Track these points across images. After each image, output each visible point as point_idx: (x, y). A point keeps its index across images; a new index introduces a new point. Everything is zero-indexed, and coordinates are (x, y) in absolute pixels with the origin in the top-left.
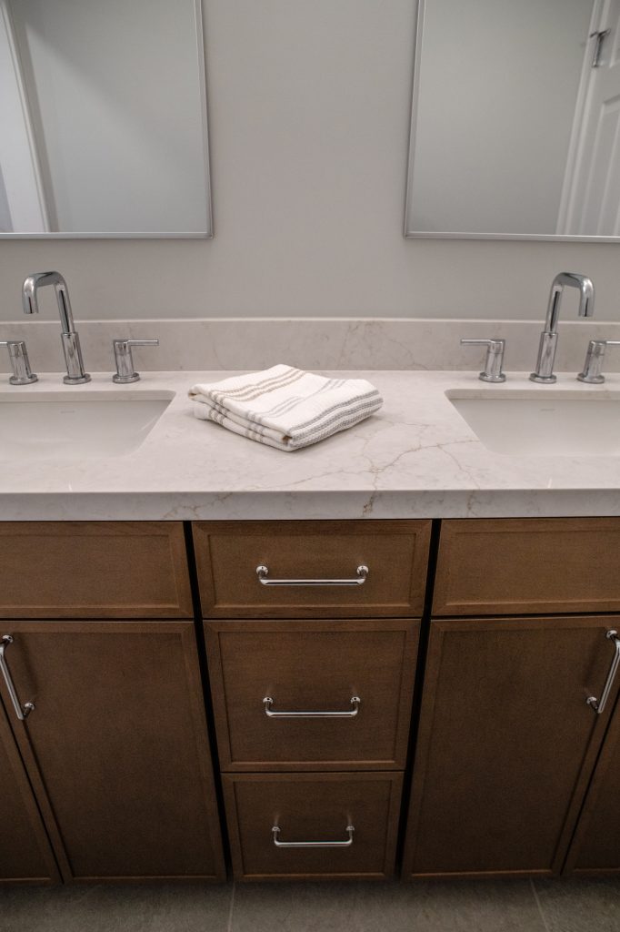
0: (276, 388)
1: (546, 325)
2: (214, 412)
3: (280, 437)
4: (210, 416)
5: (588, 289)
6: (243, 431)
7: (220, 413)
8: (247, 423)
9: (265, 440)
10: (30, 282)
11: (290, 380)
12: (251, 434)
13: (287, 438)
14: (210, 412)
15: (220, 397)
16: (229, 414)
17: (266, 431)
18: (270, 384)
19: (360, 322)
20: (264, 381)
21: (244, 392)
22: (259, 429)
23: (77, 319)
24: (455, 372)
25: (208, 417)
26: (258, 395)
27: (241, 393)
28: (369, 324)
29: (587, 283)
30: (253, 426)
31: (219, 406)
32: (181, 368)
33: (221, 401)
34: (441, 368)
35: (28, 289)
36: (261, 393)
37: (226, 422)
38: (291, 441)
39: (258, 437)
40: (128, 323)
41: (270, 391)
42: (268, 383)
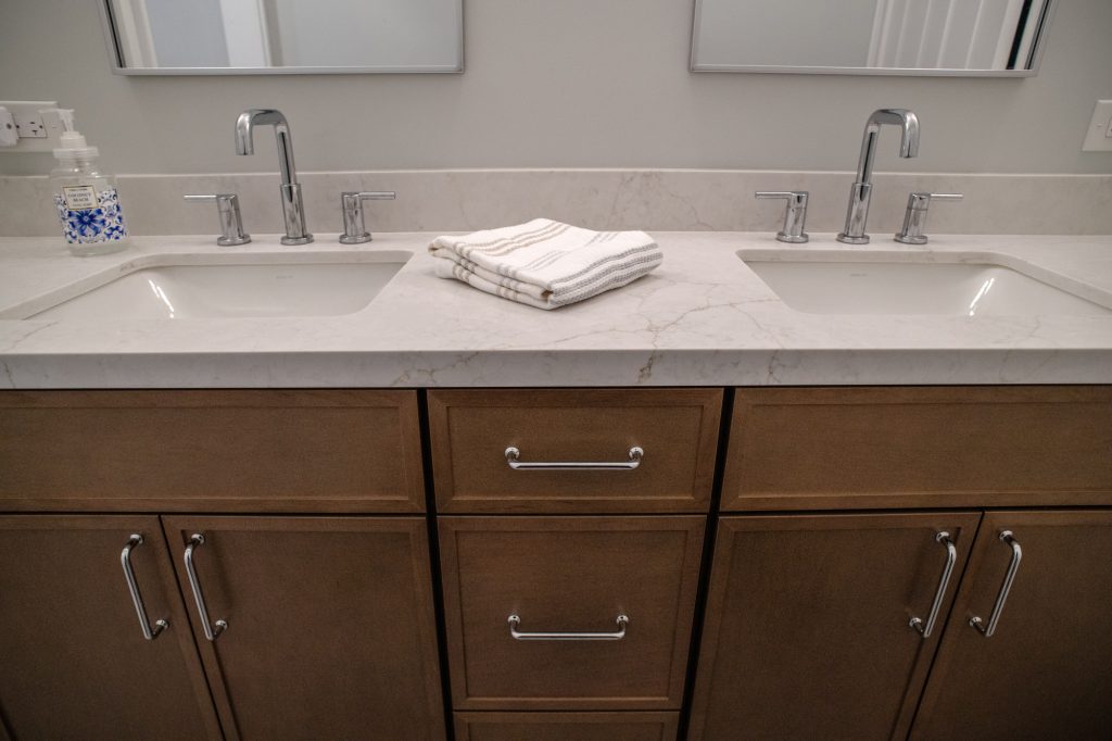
0: (534, 242)
1: (858, 176)
2: (459, 268)
3: (538, 292)
4: (454, 273)
5: (912, 125)
6: (493, 288)
7: (466, 268)
8: (498, 279)
9: (520, 297)
10: (245, 119)
11: (551, 234)
12: (503, 291)
13: (547, 293)
14: (454, 269)
15: (466, 249)
16: (476, 269)
17: (521, 287)
18: (527, 238)
19: (635, 173)
20: (520, 235)
21: (496, 245)
22: (513, 284)
23: (300, 170)
24: (747, 233)
25: (452, 276)
26: (513, 249)
27: (492, 247)
28: (645, 175)
29: (911, 118)
30: (506, 281)
31: (466, 261)
32: (421, 229)
33: (468, 254)
34: (730, 229)
35: (242, 126)
36: (516, 248)
37: (473, 279)
38: (551, 297)
39: (511, 294)
40: (360, 175)
41: (526, 245)
42: (524, 237)
